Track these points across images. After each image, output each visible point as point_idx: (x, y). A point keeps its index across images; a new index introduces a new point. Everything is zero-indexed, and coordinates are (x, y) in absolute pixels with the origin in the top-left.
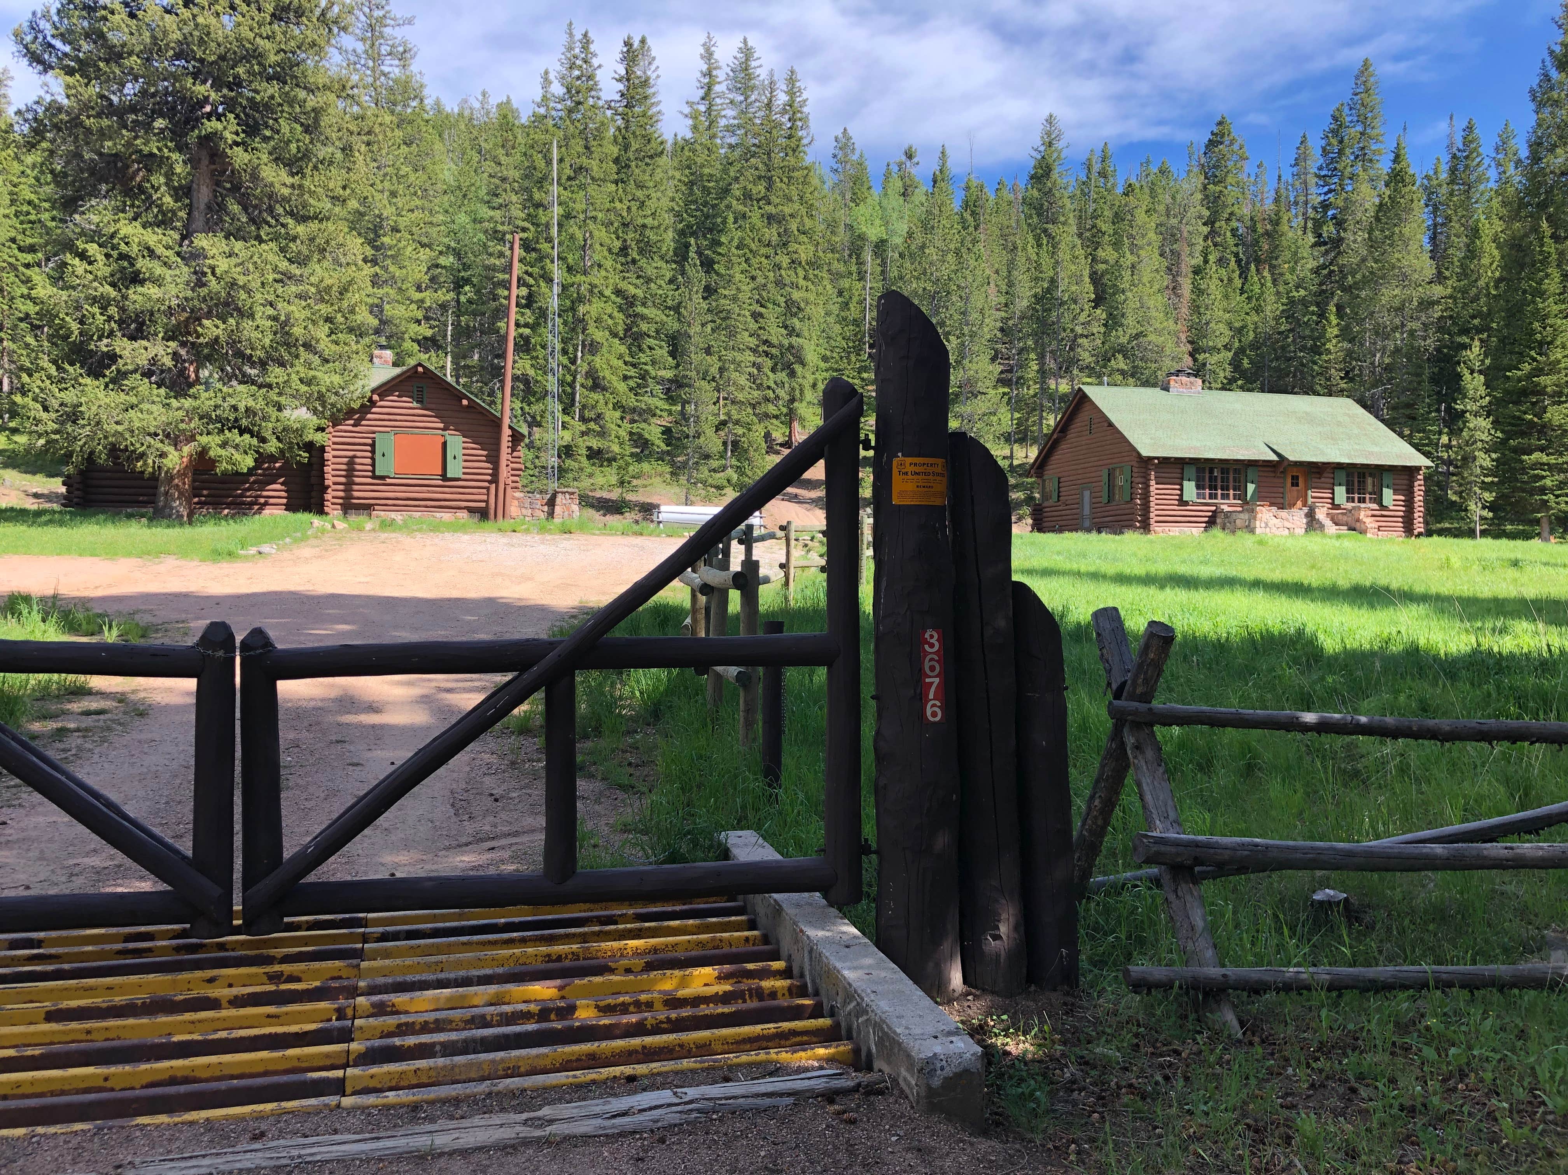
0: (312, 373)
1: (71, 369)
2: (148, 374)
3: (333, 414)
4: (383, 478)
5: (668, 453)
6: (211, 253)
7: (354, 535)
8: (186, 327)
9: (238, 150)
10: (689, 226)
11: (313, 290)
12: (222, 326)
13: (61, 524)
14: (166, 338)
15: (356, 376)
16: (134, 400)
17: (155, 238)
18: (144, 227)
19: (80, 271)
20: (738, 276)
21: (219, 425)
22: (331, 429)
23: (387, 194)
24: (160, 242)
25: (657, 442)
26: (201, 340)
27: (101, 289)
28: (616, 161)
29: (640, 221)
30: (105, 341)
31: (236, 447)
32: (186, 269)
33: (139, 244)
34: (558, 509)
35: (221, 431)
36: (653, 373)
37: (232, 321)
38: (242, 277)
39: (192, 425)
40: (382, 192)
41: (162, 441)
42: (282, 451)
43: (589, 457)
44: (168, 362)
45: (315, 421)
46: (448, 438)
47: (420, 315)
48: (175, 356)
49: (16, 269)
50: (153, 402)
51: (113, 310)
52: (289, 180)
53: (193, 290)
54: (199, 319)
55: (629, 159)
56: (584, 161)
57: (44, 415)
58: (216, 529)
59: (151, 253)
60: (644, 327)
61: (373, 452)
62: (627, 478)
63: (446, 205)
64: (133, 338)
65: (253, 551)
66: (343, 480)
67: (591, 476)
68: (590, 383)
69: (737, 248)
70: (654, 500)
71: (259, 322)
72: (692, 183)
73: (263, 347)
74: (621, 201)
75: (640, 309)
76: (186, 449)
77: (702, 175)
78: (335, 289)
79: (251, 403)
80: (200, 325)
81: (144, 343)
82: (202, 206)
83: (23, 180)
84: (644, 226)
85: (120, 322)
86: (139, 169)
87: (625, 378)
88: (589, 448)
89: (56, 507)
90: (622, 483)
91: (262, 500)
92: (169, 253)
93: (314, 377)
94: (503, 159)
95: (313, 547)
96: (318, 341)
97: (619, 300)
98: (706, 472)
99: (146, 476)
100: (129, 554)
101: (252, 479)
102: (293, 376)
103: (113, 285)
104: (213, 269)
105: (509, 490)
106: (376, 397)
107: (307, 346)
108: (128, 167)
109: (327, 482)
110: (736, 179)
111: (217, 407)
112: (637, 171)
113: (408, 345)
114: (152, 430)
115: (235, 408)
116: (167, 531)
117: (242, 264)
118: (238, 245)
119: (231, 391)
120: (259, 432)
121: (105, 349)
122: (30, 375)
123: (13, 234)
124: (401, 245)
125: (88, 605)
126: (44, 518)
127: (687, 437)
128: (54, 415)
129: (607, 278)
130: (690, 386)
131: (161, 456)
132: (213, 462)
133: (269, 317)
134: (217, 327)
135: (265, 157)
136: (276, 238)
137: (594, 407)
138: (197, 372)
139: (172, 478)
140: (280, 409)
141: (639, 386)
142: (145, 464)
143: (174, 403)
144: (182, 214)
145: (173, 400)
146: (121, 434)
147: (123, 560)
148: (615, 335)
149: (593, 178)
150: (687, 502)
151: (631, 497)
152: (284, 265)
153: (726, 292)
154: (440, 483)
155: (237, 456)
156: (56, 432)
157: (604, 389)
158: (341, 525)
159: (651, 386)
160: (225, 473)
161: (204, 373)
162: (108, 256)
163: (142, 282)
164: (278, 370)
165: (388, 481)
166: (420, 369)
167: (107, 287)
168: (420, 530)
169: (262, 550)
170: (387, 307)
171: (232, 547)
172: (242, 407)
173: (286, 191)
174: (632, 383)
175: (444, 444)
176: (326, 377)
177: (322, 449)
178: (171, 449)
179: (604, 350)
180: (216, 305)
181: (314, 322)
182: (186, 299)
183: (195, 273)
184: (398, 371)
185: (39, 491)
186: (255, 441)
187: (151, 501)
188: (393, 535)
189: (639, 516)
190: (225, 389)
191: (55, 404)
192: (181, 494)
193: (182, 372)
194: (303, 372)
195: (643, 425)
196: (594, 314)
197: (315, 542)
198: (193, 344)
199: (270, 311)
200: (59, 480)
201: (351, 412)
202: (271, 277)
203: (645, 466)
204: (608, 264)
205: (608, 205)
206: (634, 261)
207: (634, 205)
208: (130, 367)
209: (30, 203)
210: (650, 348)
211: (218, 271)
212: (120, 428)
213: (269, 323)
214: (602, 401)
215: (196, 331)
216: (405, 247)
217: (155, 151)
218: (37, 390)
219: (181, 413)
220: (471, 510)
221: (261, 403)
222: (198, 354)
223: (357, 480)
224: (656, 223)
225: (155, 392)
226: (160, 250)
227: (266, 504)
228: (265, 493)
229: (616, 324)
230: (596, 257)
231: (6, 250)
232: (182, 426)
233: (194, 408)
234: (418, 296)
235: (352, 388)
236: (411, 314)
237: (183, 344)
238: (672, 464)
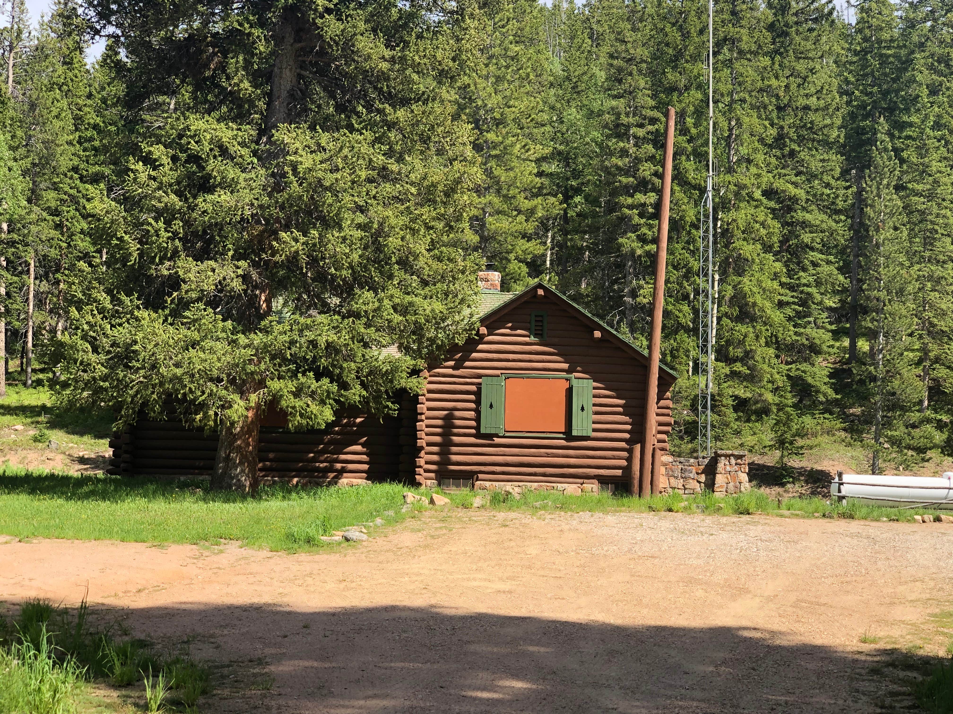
0: (408, 298)
1: (126, 300)
2: (213, 303)
3: (430, 353)
4: (490, 436)
5: (836, 402)
6: (292, 148)
7: (461, 513)
8: (260, 242)
9: (330, 18)
10: (863, 106)
11: (413, 190)
12: (302, 239)
13: (104, 496)
14: (237, 257)
15: (462, 301)
16: (196, 336)
17: (230, 134)
18: (218, 121)
19: (143, 177)
20: (935, 166)
21: (293, 367)
22: (426, 373)
23: (492, 80)
24: (235, 137)
25: (824, 388)
26: (277, 258)
27: (165, 199)
28: (771, 27)
29: (802, 102)
30: (167, 264)
31: (313, 394)
32: (263, 172)
33: (211, 142)
34: (720, 479)
35: (294, 375)
36: (818, 297)
37: (314, 233)
38: (329, 175)
39: (263, 366)
40: (487, 78)
41: (226, 388)
42: (365, 401)
43: (736, 409)
44: (237, 285)
45: (409, 362)
46: (575, 382)
47: (530, 227)
48: (245, 278)
49: (78, 203)
50: (218, 339)
51: (178, 225)
52: (388, 53)
53: (270, 195)
54: (275, 233)
55: (787, 25)
56: (732, 30)
57: (93, 357)
58: (285, 503)
59: (224, 152)
60: (806, 238)
61: (478, 402)
62: (788, 436)
63: (552, 100)
64: (199, 257)
65: (337, 536)
66: (438, 439)
67: (738, 433)
68: (736, 311)
69: (933, 128)
70: (824, 466)
71: (347, 232)
72: (865, 52)
73: (351, 267)
74: (777, 78)
75: (800, 215)
76: (253, 398)
77: (879, 41)
78: (440, 187)
79: (333, 337)
80: (277, 239)
81: (212, 263)
82: (284, 94)
83: (89, 102)
84: (806, 108)
85: (184, 240)
86: (214, 54)
87: (781, 304)
88: (736, 397)
89: (100, 474)
90: (781, 443)
91: (339, 466)
92: (244, 151)
93: (411, 304)
94: (629, 36)
95: (413, 531)
96: (416, 257)
97: (772, 204)
98: (903, 429)
99: (207, 432)
100: (181, 540)
101: (327, 438)
102: (386, 302)
103: (179, 194)
104: (294, 167)
105: (658, 453)
106: (483, 330)
107: (404, 263)
108: (202, 52)
109: (420, 443)
110: (922, 46)
111: (292, 343)
112: (798, 39)
113: (514, 266)
114: (215, 373)
115: (313, 343)
116: (226, 506)
117: (330, 159)
118: (324, 138)
119: (309, 321)
120: (340, 376)
121: (166, 273)
122: (79, 310)
123: (76, 161)
124: (508, 142)
125: (125, 624)
126: (85, 489)
127: (874, 379)
128: (103, 357)
129: (759, 176)
130: (878, 311)
131: (223, 407)
132: (283, 415)
133: (359, 226)
134: (296, 240)
135: (362, 26)
136: (371, 125)
137: (741, 343)
138: (268, 301)
139: (235, 437)
140: (366, 345)
141: (799, 316)
142: (206, 416)
143: (242, 339)
144: (261, 104)
145: (241, 336)
146: (180, 379)
147: (174, 548)
148: (767, 248)
149: (741, 52)
150: (875, 470)
151: (795, 462)
152: (380, 160)
153: (919, 187)
154: (563, 443)
155: (314, 408)
156: (104, 378)
157: (753, 319)
158: (441, 500)
159: (815, 313)
160: (299, 429)
161: (278, 303)
162: (175, 159)
163: (211, 190)
164: (369, 295)
165: (497, 440)
166: (541, 292)
167: (173, 196)
168: (544, 507)
169: (350, 535)
170: (489, 219)
171: (312, 532)
172: (322, 341)
173: (384, 66)
174: (789, 311)
175: (569, 392)
176: (425, 304)
177: (415, 399)
178: (236, 397)
179: (756, 267)
180: (297, 213)
181: (414, 232)
182: (261, 207)
183: (273, 175)
184: (508, 297)
185: (87, 454)
186: (334, 388)
187: (210, 468)
188: (512, 515)
189: (805, 489)
190: (302, 320)
191: (105, 342)
192: (244, 458)
193: (253, 300)
194: (399, 297)
195: (805, 366)
196: (742, 224)
197: (410, 523)
198: (267, 263)
199: (361, 219)
200: (106, 442)
201: (454, 348)
202: (363, 174)
203: (808, 420)
204: (760, 157)
205: (759, 84)
206: (792, 154)
207: (794, 82)
208: (194, 295)
209: (95, 127)
210: (815, 265)
211: (300, 168)
212: (179, 372)
213: (359, 234)
214: (752, 335)
215: (271, 247)
216: (512, 145)
217: (236, 25)
218: (86, 327)
219: (250, 351)
220: (603, 481)
221: (345, 337)
222: (272, 277)
223: (456, 439)
224: (822, 103)
225: (220, 324)
226: (235, 148)
227: (343, 471)
228: (343, 457)
229: (770, 235)
230: (744, 151)
231: (68, 181)
232: (251, 368)
233: (266, 346)
234: (527, 204)
235: (457, 318)
236: (519, 227)
237: (255, 265)
238: (845, 417)
